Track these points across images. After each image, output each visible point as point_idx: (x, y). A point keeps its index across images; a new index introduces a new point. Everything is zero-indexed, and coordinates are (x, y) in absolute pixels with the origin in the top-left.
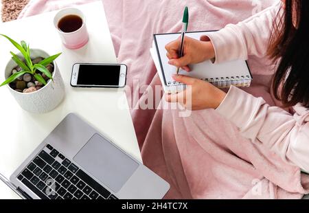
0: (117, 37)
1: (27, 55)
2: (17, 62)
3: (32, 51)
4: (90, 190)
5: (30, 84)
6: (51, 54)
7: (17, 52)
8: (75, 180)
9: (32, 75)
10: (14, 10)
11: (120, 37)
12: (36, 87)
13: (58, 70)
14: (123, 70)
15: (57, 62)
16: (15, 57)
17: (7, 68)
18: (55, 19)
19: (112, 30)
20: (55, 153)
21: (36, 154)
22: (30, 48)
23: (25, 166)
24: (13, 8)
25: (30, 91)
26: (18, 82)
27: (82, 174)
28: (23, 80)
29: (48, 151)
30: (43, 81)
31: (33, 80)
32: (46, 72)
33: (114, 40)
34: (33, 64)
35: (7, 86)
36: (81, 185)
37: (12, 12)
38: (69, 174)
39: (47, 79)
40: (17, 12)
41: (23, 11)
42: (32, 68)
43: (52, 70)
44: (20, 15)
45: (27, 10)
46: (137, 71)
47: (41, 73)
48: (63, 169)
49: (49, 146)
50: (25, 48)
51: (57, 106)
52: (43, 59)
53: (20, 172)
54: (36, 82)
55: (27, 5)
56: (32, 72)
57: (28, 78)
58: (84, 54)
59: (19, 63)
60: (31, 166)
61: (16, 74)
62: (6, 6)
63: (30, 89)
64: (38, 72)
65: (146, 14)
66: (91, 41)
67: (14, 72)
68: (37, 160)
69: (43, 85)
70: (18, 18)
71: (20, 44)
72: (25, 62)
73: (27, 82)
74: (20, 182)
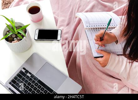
0: (57, 17)
1: (14, 25)
3: (16, 23)
4: (44, 89)
6: (25, 24)
7: (9, 23)
8: (36, 84)
9: (16, 35)
10: (7, 4)
11: (58, 16)
12: (18, 40)
13: (28, 32)
14: (59, 32)
15: (28, 28)
16: (8, 26)
17: (4, 31)
18: (27, 8)
19: (54, 13)
20: (27, 71)
21: (18, 72)
23: (13, 78)
25: (15, 42)
26: (9, 38)
27: (40, 82)
28: (12, 37)
29: (24, 71)
30: (21, 37)
31: (16, 37)
32: (23, 33)
33: (55, 18)
34: (17, 30)
35: (4, 39)
36: (39, 87)
37: (6, 4)
38: (34, 82)
39: (23, 36)
40: (9, 4)
41: (12, 4)
42: (16, 31)
43: (25, 32)
44: (10, 6)
45: (13, 3)
46: (66, 33)
47: (20, 34)
48: (31, 79)
49: (24, 68)
50: (12, 21)
51: (28, 49)
52: (21, 27)
53: (10, 81)
54: (18, 38)
55: (14, 1)
56: (16, 33)
57: (14, 36)
58: (41, 25)
59: (10, 29)
60: (16, 78)
61: (8, 34)
62: (4, 2)
63: (15, 41)
64: (19, 33)
65: (70, 6)
66: (44, 18)
67: (8, 33)
68: (18, 75)
69: (21, 39)
70: (9, 7)
71: (10, 20)
72: (13, 28)
73: (14, 38)
74: (10, 85)
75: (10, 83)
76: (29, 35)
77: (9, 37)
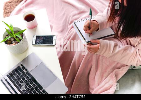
1: (12, 30)
2: (8, 33)
4: (35, 85)
5: (13, 42)
6: (22, 29)
7: (8, 28)
8: (30, 80)
9: (14, 38)
10: (8, 13)
12: (16, 43)
13: (25, 36)
15: (24, 33)
16: (7, 30)
19: (50, 21)
21: (16, 67)
22: (13, 27)
24: (8, 12)
28: (10, 40)
31: (15, 40)
32: (20, 37)
34: (15, 34)
35: (4, 42)
36: (32, 83)
38: (28, 78)
39: (20, 40)
40: (9, 13)
41: (12, 13)
43: (22, 36)
47: (18, 37)
48: (25, 75)
49: (22, 65)
50: (11, 27)
51: (23, 52)
52: (19, 31)
53: (8, 74)
54: (16, 41)
56: (14, 37)
57: (12, 39)
60: (13, 72)
61: (8, 38)
62: (5, 11)
63: (13, 44)
64: (17, 37)
67: (7, 37)
69: (19, 42)
70: (10, 16)
71: (9, 25)
72: (11, 32)
73: (12, 41)
74: (8, 77)
75: (8, 76)
76: (26, 39)
77: (8, 40)
